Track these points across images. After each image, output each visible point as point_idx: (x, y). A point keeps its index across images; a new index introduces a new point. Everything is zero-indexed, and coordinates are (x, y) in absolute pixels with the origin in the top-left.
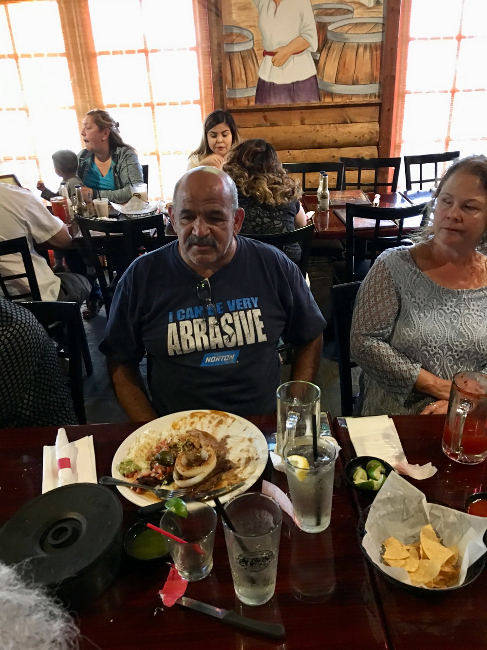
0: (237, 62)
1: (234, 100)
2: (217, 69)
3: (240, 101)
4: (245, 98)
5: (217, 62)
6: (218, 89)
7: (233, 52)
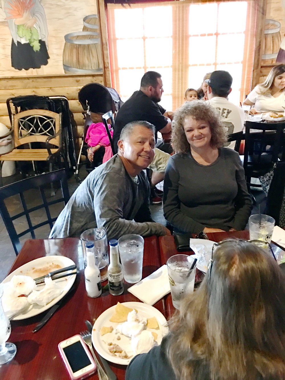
0: (269, 39)
1: (264, 61)
2: (258, 43)
3: (267, 61)
4: (271, 59)
5: (258, 40)
6: (257, 55)
7: (268, 34)
